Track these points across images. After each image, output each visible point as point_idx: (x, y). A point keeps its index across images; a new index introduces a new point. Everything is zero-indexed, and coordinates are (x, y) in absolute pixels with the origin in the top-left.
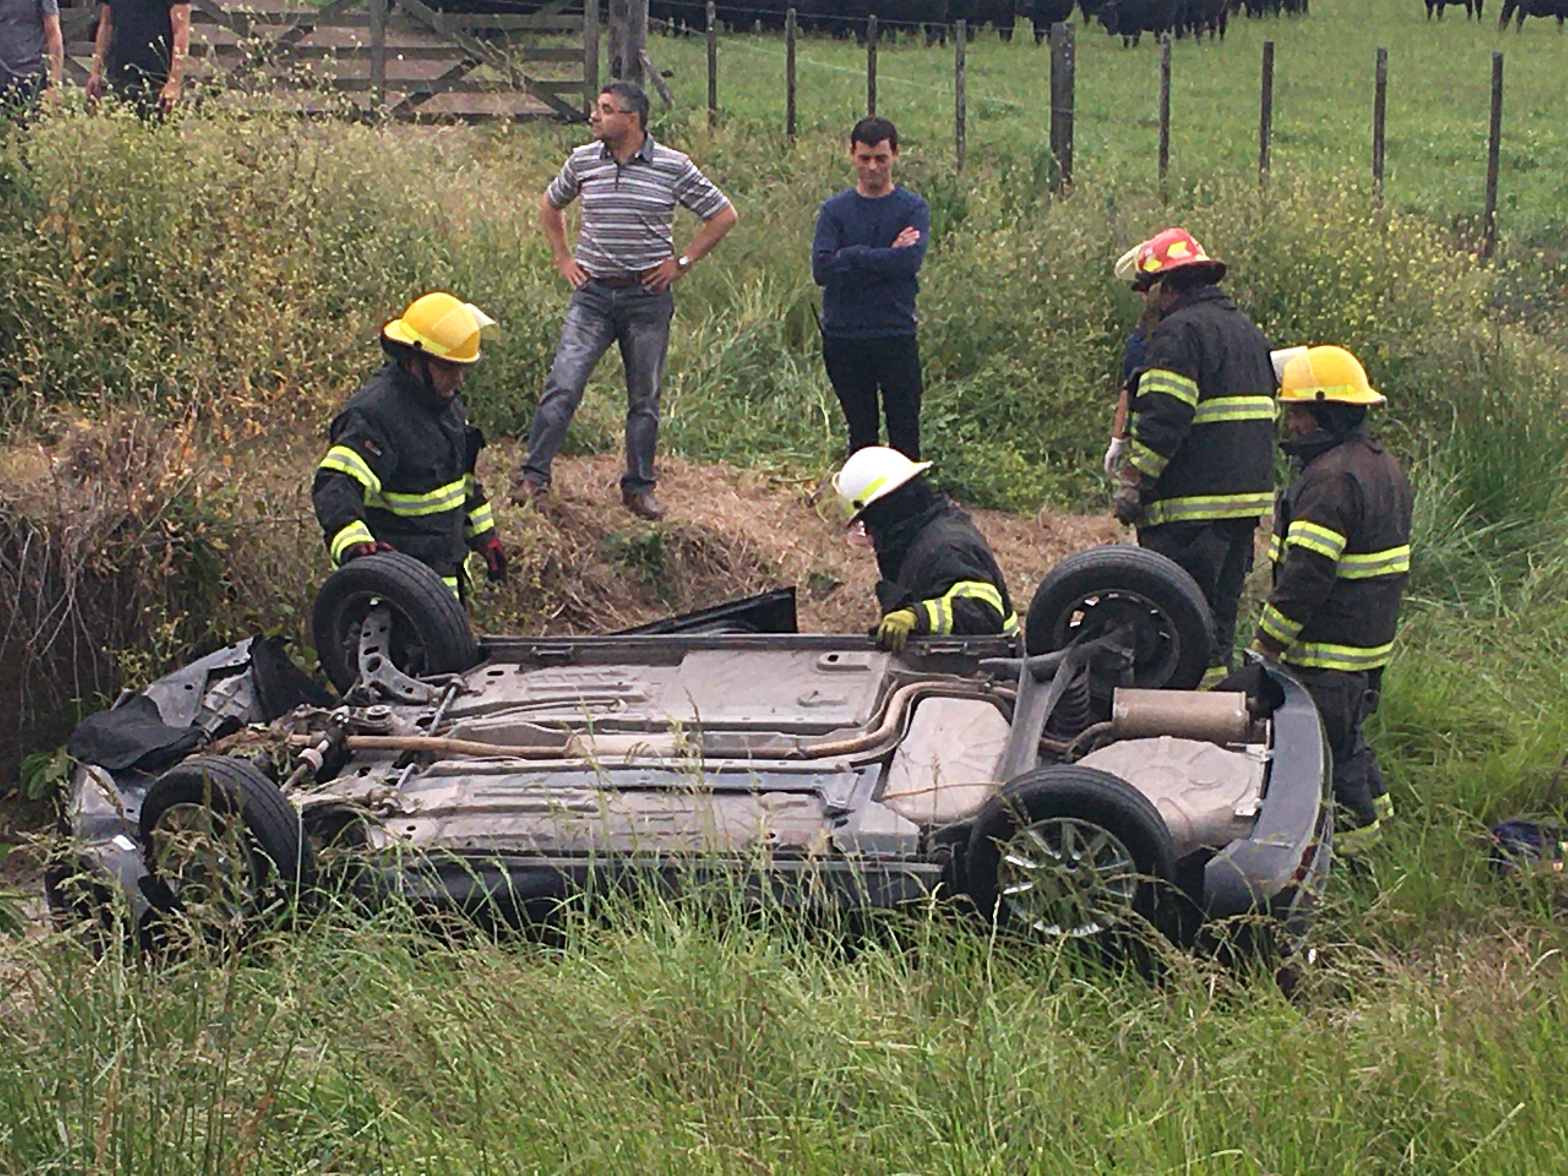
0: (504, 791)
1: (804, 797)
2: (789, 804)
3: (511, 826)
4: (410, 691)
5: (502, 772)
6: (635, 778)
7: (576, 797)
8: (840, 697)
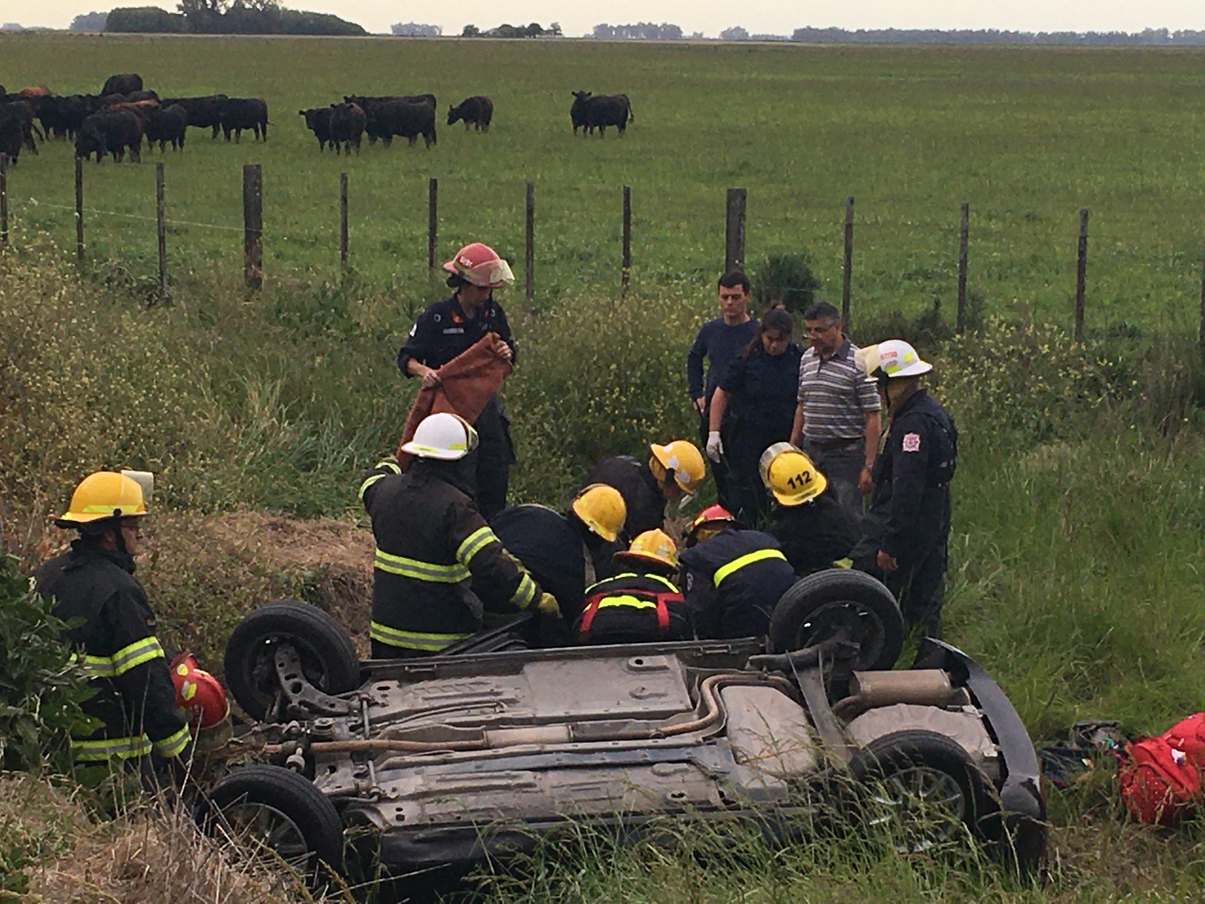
0: (459, 776)
1: (685, 766)
2: (676, 772)
3: (476, 803)
4: (332, 706)
5: (445, 762)
6: (551, 760)
7: (515, 777)
8: (662, 691)
